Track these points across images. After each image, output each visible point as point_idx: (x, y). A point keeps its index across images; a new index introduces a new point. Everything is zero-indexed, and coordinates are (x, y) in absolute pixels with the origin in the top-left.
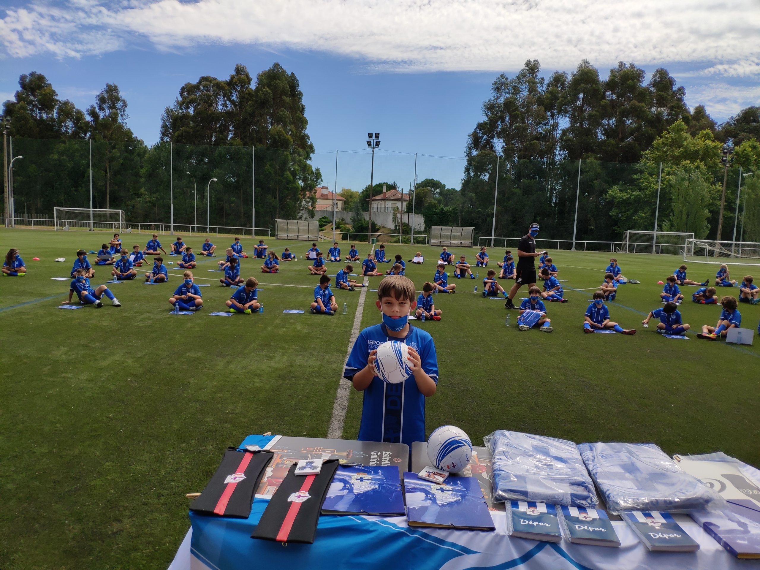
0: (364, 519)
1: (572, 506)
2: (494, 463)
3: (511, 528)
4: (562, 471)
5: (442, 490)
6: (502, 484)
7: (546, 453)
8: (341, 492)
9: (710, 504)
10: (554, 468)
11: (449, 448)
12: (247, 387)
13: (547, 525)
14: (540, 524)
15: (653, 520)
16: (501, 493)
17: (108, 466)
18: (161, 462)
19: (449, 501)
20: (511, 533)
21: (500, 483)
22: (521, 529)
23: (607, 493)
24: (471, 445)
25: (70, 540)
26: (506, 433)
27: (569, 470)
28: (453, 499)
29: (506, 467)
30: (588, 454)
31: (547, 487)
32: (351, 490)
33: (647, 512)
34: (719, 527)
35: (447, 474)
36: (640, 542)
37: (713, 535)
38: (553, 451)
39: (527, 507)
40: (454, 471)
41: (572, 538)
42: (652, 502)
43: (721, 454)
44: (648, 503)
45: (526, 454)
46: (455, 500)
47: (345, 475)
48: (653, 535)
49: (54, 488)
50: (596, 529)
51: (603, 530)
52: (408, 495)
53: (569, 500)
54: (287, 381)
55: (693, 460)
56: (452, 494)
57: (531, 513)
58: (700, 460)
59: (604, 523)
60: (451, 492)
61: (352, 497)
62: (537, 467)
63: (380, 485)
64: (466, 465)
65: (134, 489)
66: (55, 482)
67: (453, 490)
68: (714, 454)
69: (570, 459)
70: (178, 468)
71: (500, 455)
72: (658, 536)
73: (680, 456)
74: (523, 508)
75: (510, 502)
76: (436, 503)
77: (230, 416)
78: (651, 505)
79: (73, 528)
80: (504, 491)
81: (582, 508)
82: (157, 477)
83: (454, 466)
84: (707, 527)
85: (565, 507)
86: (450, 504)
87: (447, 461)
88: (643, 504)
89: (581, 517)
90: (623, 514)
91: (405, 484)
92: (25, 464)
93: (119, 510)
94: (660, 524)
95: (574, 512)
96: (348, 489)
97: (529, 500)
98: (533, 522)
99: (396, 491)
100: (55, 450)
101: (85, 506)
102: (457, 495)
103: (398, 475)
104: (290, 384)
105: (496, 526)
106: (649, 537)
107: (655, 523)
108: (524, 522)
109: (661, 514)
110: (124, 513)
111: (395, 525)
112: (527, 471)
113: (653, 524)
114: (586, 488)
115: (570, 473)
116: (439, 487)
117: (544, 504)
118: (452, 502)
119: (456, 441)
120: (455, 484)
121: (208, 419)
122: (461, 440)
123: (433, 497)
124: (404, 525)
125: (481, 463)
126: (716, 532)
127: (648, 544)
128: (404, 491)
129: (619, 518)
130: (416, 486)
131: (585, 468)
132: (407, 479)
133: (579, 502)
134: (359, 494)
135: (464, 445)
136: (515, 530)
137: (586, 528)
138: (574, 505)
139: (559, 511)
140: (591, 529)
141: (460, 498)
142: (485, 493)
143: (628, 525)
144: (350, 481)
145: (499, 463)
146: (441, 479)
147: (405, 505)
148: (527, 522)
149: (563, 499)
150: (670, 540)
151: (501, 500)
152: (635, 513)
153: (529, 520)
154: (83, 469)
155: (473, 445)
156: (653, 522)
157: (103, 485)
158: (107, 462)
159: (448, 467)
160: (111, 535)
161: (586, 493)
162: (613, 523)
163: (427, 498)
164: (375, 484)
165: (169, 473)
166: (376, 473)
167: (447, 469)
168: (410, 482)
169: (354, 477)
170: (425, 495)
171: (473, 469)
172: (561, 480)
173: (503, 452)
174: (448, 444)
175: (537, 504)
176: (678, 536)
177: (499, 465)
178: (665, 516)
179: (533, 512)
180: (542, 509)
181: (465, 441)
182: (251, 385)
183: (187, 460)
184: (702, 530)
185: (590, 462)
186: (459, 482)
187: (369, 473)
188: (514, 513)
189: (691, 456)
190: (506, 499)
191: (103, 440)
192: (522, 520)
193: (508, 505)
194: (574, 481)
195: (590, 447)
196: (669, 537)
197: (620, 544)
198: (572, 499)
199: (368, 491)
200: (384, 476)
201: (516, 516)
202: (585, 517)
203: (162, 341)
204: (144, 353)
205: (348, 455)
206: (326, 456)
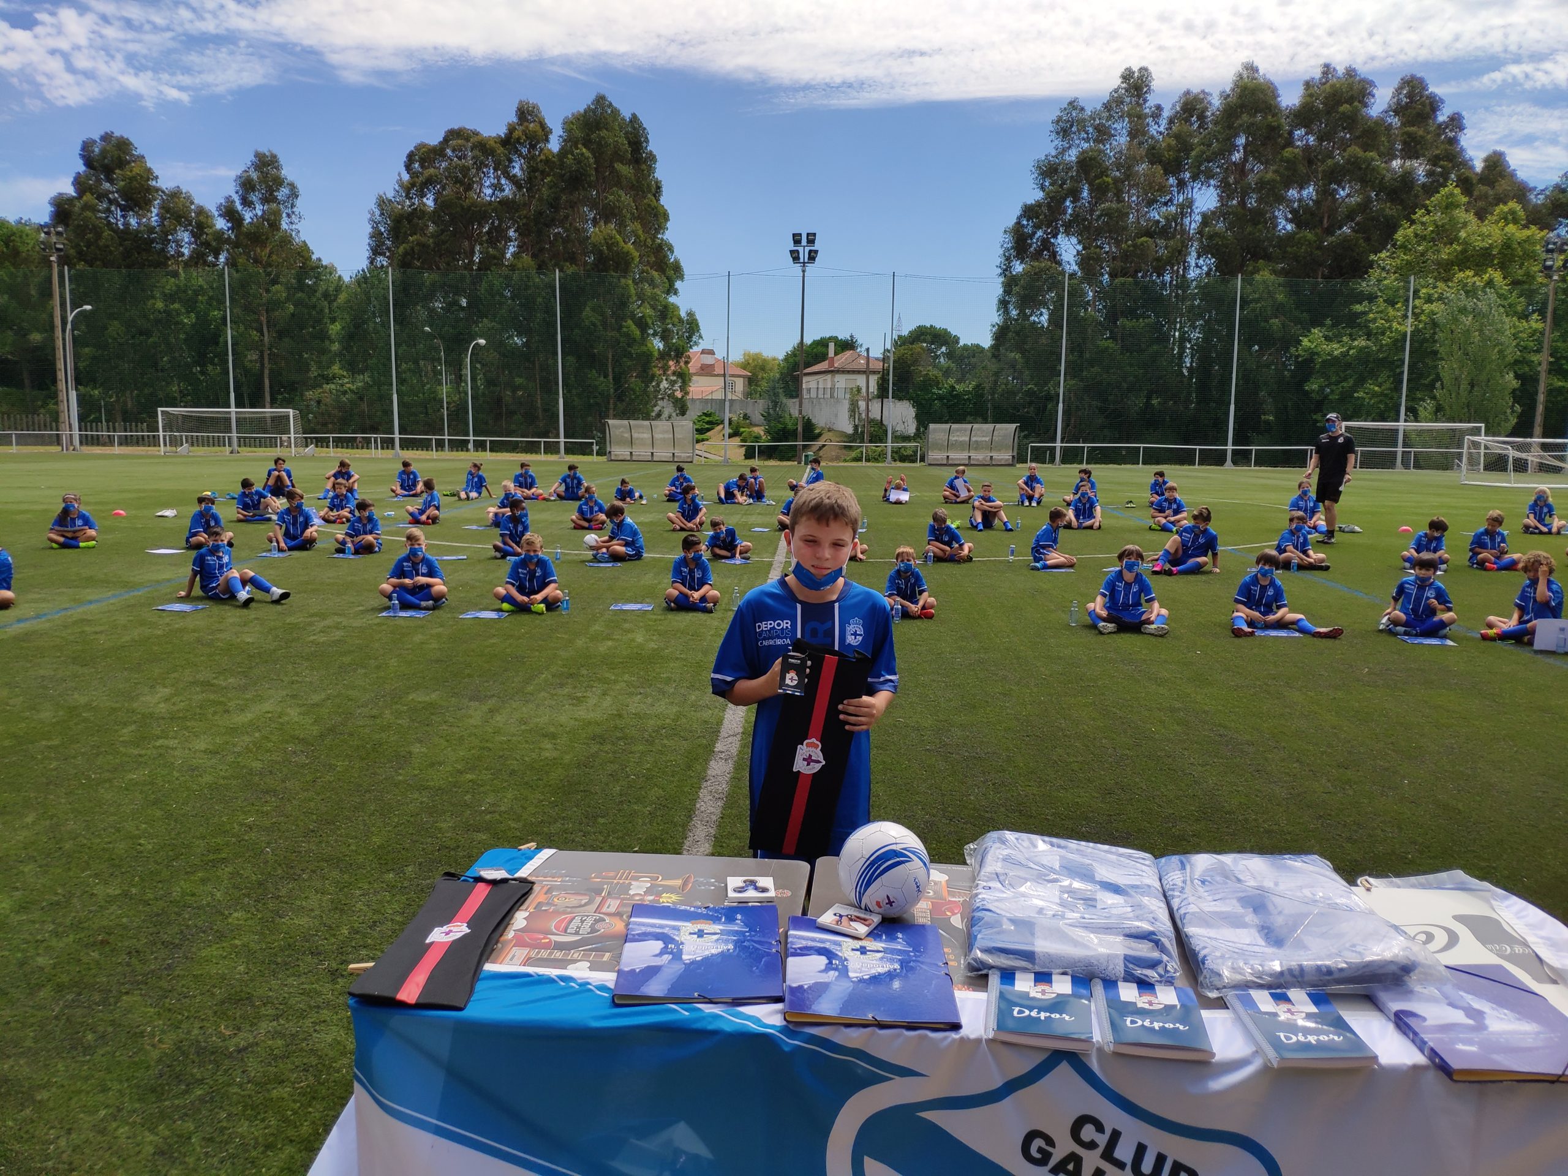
0: (699, 1009)
1: (1125, 980)
2: (977, 895)
3: (993, 1024)
4: (1114, 911)
5: (863, 951)
6: (984, 938)
7: (1087, 875)
8: (657, 958)
9: (1414, 976)
10: (1099, 906)
11: (880, 866)
12: (527, 759)
13: (1067, 1018)
14: (1053, 1016)
15: (1290, 1006)
16: (979, 954)
17: (238, 919)
18: (342, 910)
19: (873, 972)
20: (991, 1035)
21: (979, 936)
22: (1010, 1024)
23: (1202, 953)
24: (927, 859)
25: (152, 1063)
26: (1009, 835)
27: (1129, 909)
28: (882, 968)
29: (996, 904)
30: (1175, 877)
31: (1076, 943)
32: (677, 956)
33: (1278, 991)
34: (1424, 1019)
35: (876, 919)
36: (1257, 1052)
37: (1411, 1036)
38: (1104, 873)
39: (1032, 984)
40: (893, 912)
41: (1117, 1043)
42: (1290, 971)
43: (1459, 874)
44: (1282, 973)
45: (1043, 876)
46: (886, 969)
47: (667, 926)
48: (1285, 1037)
49: (128, 965)
50: (1167, 1026)
51: (1181, 1027)
52: (791, 961)
53: (1120, 969)
54: (607, 747)
55: (1399, 887)
56: (882, 959)
57: (1039, 996)
58: (1413, 886)
59: (1186, 1013)
60: (879, 955)
61: (678, 968)
62: (1063, 904)
63: (737, 944)
64: (917, 900)
65: (286, 964)
66: (130, 953)
67: (885, 951)
68: (1444, 875)
69: (1134, 887)
70: (375, 922)
71: (990, 879)
72: (1294, 1039)
73: (1371, 880)
74: (1024, 984)
75: (998, 973)
76: (848, 977)
77: (488, 817)
78: (1288, 978)
79: (160, 1041)
80: (987, 951)
81: (1145, 985)
82: (333, 940)
83: (890, 903)
84: (1401, 1019)
85: (1110, 984)
86: (875, 979)
87: (876, 892)
88: (1271, 975)
89: (1142, 1002)
90: (1231, 996)
91: (790, 940)
92: (75, 917)
93: (253, 1006)
94: (1304, 1015)
95: (1128, 993)
96: (671, 953)
97: (1038, 969)
98: (1039, 1013)
99: (769, 954)
100: (134, 891)
101: (185, 997)
102: (892, 961)
103: (775, 923)
104: (614, 752)
105: (964, 1020)
106: (1276, 1043)
107: (1292, 1014)
108: (1020, 1012)
109: (1310, 995)
110: (263, 1011)
111: (757, 1020)
112: (1041, 911)
113: (1289, 1015)
114: (1157, 944)
115: (1131, 915)
116: (857, 944)
117: (1069, 978)
118: (880, 974)
119: (894, 851)
120: (892, 938)
121: (444, 825)
122: (905, 849)
123: (843, 965)
124: (777, 1021)
125: (954, 896)
126: (1417, 1030)
127: (1272, 1054)
128: (787, 951)
129: (1221, 1004)
130: (810, 944)
131: (1163, 905)
132: (795, 929)
133: (1139, 972)
134: (693, 962)
135: (910, 860)
136: (1001, 1026)
137: (1147, 1023)
138: (1129, 977)
139: (1098, 989)
140: (1157, 1026)
141: (897, 966)
142: (952, 957)
143: (1239, 1019)
144: (677, 938)
145: (984, 895)
146: (862, 929)
147: (784, 981)
148: (1027, 1012)
149: (1107, 967)
150: (1320, 1046)
151: (980, 970)
152: (1255, 994)
153: (1031, 1009)
154: (188, 926)
155: (932, 861)
156: (1289, 1011)
157: (225, 958)
158: (235, 911)
159: (878, 904)
160: (235, 1054)
161: (1156, 955)
162: (1205, 1014)
163: (829, 967)
164: (726, 942)
165: (357, 932)
166: (731, 919)
167: (877, 909)
168: (800, 937)
169: (685, 931)
170: (827, 961)
171: (936, 908)
172: (1107, 929)
173: (997, 874)
174: (879, 858)
175: (1054, 977)
176: (1336, 1038)
177: (983, 900)
178: (1316, 999)
179: (1043, 992)
180: (1062, 986)
181: (914, 853)
182: (534, 755)
183: (396, 906)
184: (1391, 1027)
185: (1177, 893)
186: (900, 935)
187: (715, 920)
188: (1002, 996)
189: (1394, 879)
190: (991, 967)
191: (229, 869)
192: (1017, 1009)
193: (994, 980)
194: (1133, 931)
195: (1182, 863)
196: (1318, 1041)
197: (1213, 1055)
198: (1126, 966)
199: (713, 955)
200: (746, 925)
201: (1006, 1003)
202: (1151, 1003)
203: (361, 671)
204: (323, 696)
205: (685, 884)
206: (639, 887)
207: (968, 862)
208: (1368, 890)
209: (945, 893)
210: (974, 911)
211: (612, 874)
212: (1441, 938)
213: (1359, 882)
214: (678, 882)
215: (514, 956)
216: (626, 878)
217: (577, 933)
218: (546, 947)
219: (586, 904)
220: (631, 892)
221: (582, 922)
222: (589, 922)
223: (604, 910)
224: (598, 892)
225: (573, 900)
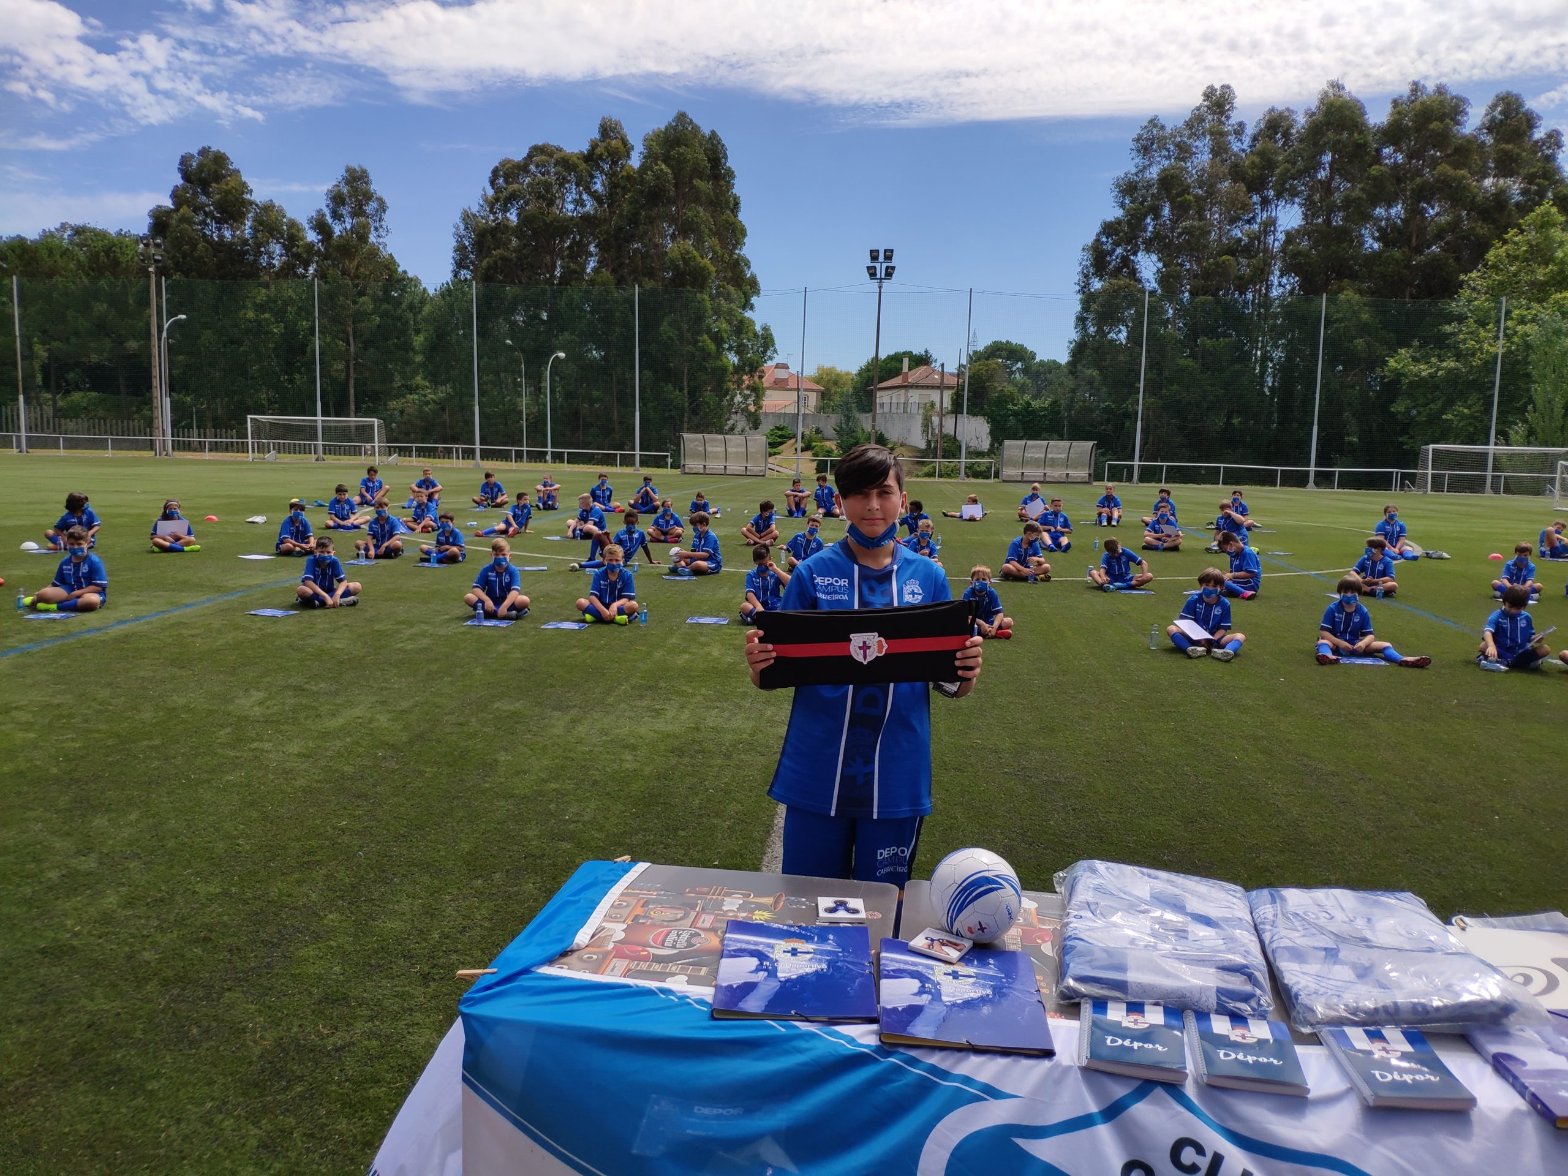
0: (796, 1027)
1: (1218, 1012)
2: (1068, 924)
3: (1086, 1052)
4: (1206, 943)
5: (955, 975)
6: (1077, 967)
7: (1178, 907)
8: (754, 975)
9: (1512, 1018)
10: (1191, 937)
11: (973, 892)
12: (608, 769)
13: (1160, 1048)
14: (1146, 1046)
15: (1385, 1045)
16: (1071, 982)
17: (333, 921)
18: (432, 915)
19: (966, 996)
20: (1084, 1063)
21: (1071, 965)
22: (1105, 1053)
23: (1295, 989)
24: (1019, 888)
25: (254, 1059)
26: (1099, 865)
27: (1221, 942)
28: (975, 993)
29: (1088, 933)
30: (1266, 911)
31: (1168, 975)
32: (772, 973)
33: (1372, 1028)
34: (1524, 1064)
35: (968, 944)
36: (1351, 1089)
37: (1511, 1080)
38: (1195, 905)
39: (1125, 1013)
40: (984, 938)
41: (1209, 1075)
42: (1385, 1009)
43: (1558, 916)
44: (1376, 1010)
45: (1133, 907)
46: (979, 995)
47: (761, 943)
48: (1382, 1076)
49: (230, 961)
50: (1260, 1060)
51: (1275, 1062)
52: (885, 983)
53: (1213, 1001)
54: (686, 760)
55: (1495, 927)
56: (974, 984)
57: (1132, 1025)
58: (1509, 927)
59: (1280, 1048)
60: (972, 980)
61: (774, 985)
62: (1154, 934)
63: (830, 963)
64: (1008, 926)
65: (380, 966)
66: (231, 950)
67: (977, 976)
68: (1542, 917)
69: (1226, 920)
70: (464, 927)
71: (1081, 908)
72: (1390, 1078)
73: (1466, 919)
74: (1116, 1014)
75: (1090, 1002)
76: (941, 1000)
77: (572, 827)
78: (1383, 1016)
79: (261, 1037)
80: (1079, 979)
81: (1237, 1019)
82: (425, 944)
83: (982, 929)
84: (1500, 1062)
85: (1202, 1016)
86: (968, 1004)
87: (968, 919)
88: (1365, 1013)
89: (1236, 1035)
90: (1325, 1032)
91: (882, 962)
92: (178, 914)
93: (349, 1006)
94: (1399, 1054)
95: (1221, 1025)
96: (766, 970)
97: (1131, 999)
98: (1132, 1043)
99: (862, 975)
100: (234, 890)
101: (285, 995)
102: (984, 986)
103: (866, 946)
104: (693, 766)
105: (1057, 1048)
106: (1370, 1081)
107: (1387, 1052)
108: (1113, 1041)
109: (1404, 1033)
110: (358, 1011)
111: (851, 1040)
112: (1133, 941)
113: (1384, 1054)
114: (1250, 977)
115: (1223, 948)
116: (950, 969)
117: (1161, 1009)
118: (973, 999)
119: (987, 878)
120: (983, 963)
121: (530, 834)
122: (997, 876)
123: (936, 988)
124: (872, 1041)
125: (1044, 924)
126: (1517, 1074)
127: (1367, 1092)
128: (879, 974)
129: (1314, 1040)
130: (903, 966)
131: (1255, 939)
132: (886, 951)
133: (1232, 1005)
134: (789, 980)
135: (1002, 887)
136: (1094, 1055)
137: (1240, 1057)
138: (1222, 1010)
139: (1191, 1022)
140: (1250, 1059)
141: (989, 992)
142: (1043, 984)
143: (1333, 1055)
144: (771, 956)
145: (1075, 924)
146: (954, 954)
147: (879, 1003)
148: (1120, 1042)
149: (1200, 998)
150: (1416, 1085)
151: (1073, 998)
152: (1349, 1031)
153: (1124, 1038)
154: (285, 926)
155: (1024, 888)
156: (1384, 1049)
157: (322, 958)
158: (331, 912)
159: (970, 929)
160: (333, 1053)
161: (1248, 988)
162: (1299, 1049)
163: (922, 991)
164: (820, 961)
165: (447, 937)
166: (823, 939)
167: (968, 934)
168: (892, 959)
169: (779, 949)
170: (920, 985)
171: (1026, 936)
172: (1200, 961)
173: (1088, 903)
174: (971, 884)
175: (1146, 1008)
176: (1432, 1078)
177: (1075, 929)
178: (1412, 1037)
179: (1136, 1022)
180: (1154, 1017)
181: (1006, 880)
182: (615, 766)
183: (484, 912)
184: (1489, 1070)
185: (1268, 927)
186: (991, 961)
187: (808, 939)
188: (1095, 1024)
189: (1490, 919)
190: (1084, 996)
191: (324, 871)
192: (1109, 1039)
193: (1087, 1009)
194: (1225, 964)
195: (1272, 895)
196: (1414, 1080)
197: (1308, 1091)
198: (1218, 998)
199: (807, 974)
200: (839, 945)
201: (1099, 1030)
202: (1244, 1037)
203: (448, 679)
204: (411, 703)
205: (776, 902)
206: (731, 904)
207: (1058, 890)
208: (1463, 929)
209: (1035, 921)
210: (1065, 940)
211: (705, 890)
212: (1540, 982)
213: (1453, 921)
215: (614, 967)
216: (719, 895)
217: (674, 947)
218: (645, 959)
219: (681, 919)
220: (725, 908)
221: (678, 936)
222: (685, 936)
223: (699, 925)
224: (693, 907)
225: (669, 914)
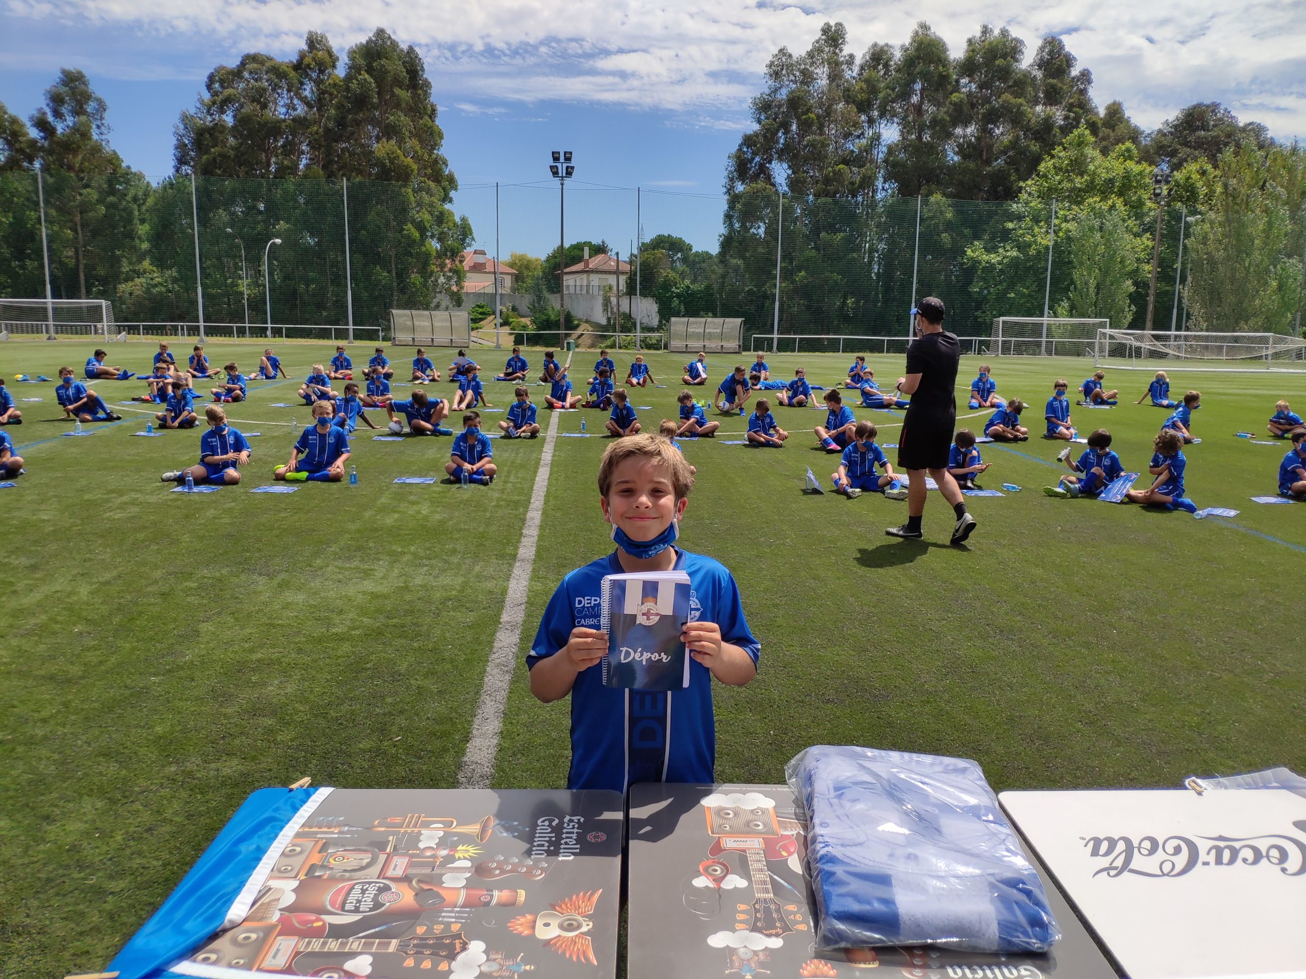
2: (816, 837)
6: (839, 900)
29: (842, 850)
43: (1284, 772)
55: (1226, 788)
58: (1239, 786)
68: (1268, 773)
73: (1199, 781)
80: (843, 918)
125: (785, 829)
142: (799, 918)
145: (826, 836)
171: (769, 847)
177: (827, 844)
189: (1221, 779)
205: (483, 830)
206: (430, 838)
208: (1200, 794)
209: (776, 826)
210: (817, 857)
211: (398, 820)
212: (1295, 854)
213: (1187, 782)
214: (474, 829)
215: (278, 951)
216: (415, 825)
217: (357, 910)
218: (319, 936)
219: (368, 865)
220: (422, 845)
221: (363, 891)
222: (372, 891)
223: (390, 873)
224: (382, 846)
225: (354, 859)
